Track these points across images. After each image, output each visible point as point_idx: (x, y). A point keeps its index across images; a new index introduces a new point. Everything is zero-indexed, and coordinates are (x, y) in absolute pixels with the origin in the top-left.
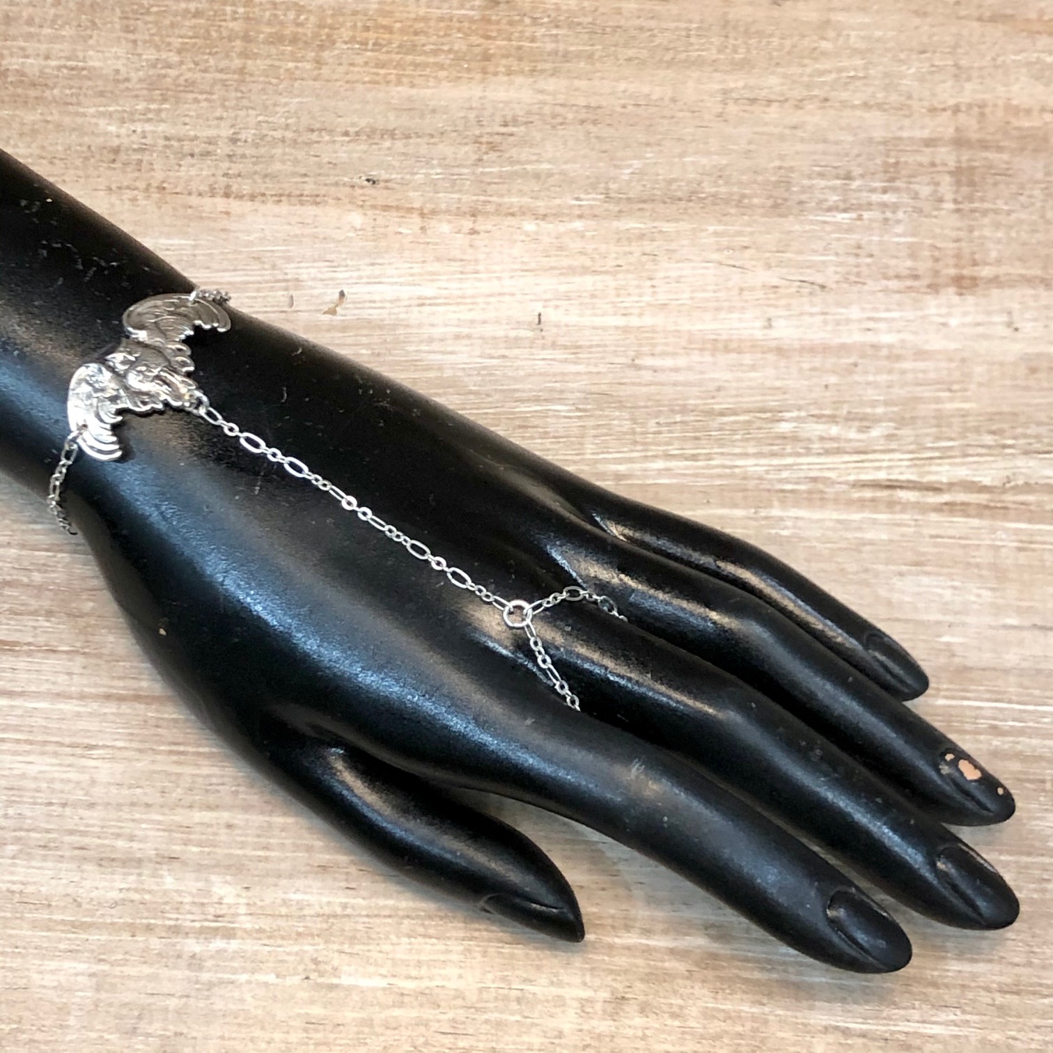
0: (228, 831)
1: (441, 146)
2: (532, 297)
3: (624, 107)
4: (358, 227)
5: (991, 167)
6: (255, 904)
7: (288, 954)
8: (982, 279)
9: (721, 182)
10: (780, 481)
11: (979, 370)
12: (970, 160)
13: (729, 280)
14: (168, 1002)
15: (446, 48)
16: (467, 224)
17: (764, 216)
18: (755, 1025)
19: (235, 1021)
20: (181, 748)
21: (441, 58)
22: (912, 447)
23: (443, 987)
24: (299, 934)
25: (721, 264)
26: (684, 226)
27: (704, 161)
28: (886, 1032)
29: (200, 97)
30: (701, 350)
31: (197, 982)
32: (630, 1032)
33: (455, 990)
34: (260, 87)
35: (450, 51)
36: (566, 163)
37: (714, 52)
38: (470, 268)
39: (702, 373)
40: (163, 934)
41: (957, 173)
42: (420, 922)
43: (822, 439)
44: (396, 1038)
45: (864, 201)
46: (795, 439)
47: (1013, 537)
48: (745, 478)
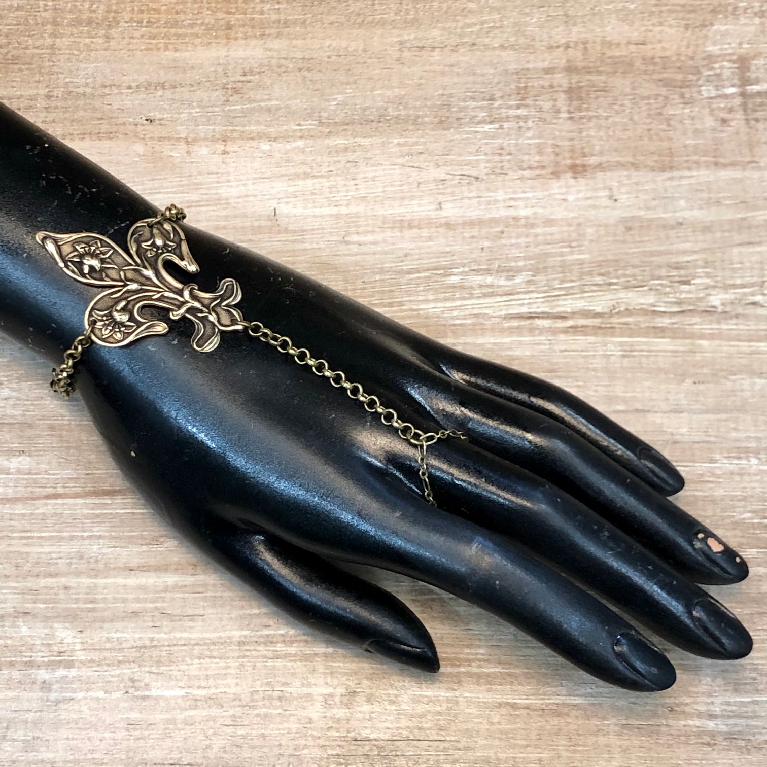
0: (66, 592)
1: (198, 92)
2: (268, 197)
3: (329, 57)
4: (142, 153)
5: (594, 86)
6: (87, 642)
7: (112, 676)
8: (590, 166)
9: (401, 107)
10: (453, 318)
11: (590, 231)
12: (579, 82)
13: (411, 176)
14: (27, 716)
15: (199, 22)
16: (220, 147)
17: (433, 130)
18: (450, 705)
19: (76, 726)
20: (29, 534)
21: (196, 30)
22: (545, 288)
23: (225, 692)
24: (120, 662)
25: (404, 166)
26: (377, 140)
27: (389, 93)
28: (542, 704)
29: (23, 67)
30: (392, 228)
31: (47, 700)
32: (360, 716)
33: (235, 694)
34: (67, 57)
35: (202, 24)
36: (289, 99)
37: (392, 15)
38: (224, 178)
39: (393, 244)
40: (22, 668)
41: (569, 91)
42: (206, 647)
43: (481, 286)
44: (193, 731)
45: (504, 115)
46: (462, 287)
47: (619, 348)
48: (427, 318)
